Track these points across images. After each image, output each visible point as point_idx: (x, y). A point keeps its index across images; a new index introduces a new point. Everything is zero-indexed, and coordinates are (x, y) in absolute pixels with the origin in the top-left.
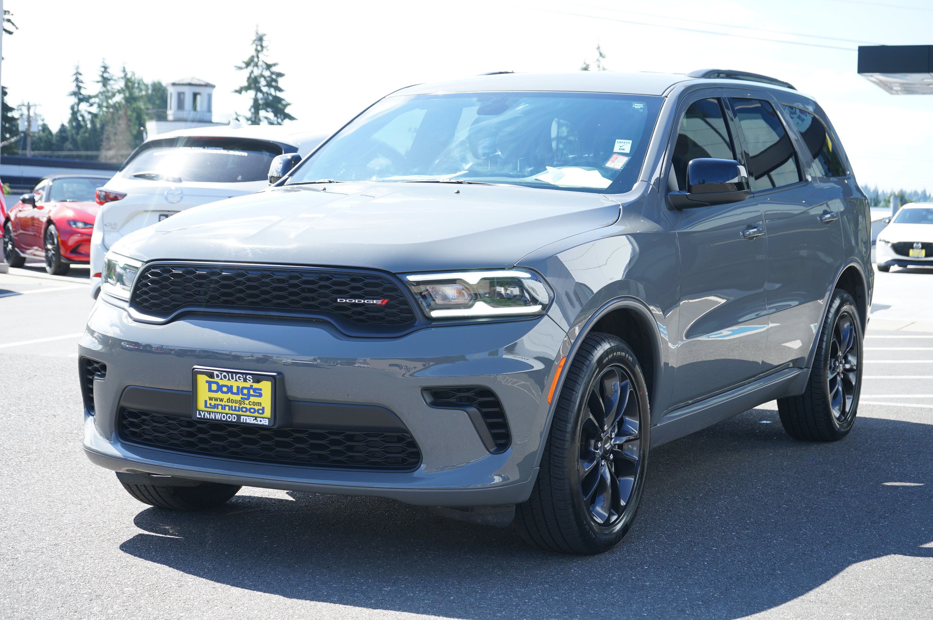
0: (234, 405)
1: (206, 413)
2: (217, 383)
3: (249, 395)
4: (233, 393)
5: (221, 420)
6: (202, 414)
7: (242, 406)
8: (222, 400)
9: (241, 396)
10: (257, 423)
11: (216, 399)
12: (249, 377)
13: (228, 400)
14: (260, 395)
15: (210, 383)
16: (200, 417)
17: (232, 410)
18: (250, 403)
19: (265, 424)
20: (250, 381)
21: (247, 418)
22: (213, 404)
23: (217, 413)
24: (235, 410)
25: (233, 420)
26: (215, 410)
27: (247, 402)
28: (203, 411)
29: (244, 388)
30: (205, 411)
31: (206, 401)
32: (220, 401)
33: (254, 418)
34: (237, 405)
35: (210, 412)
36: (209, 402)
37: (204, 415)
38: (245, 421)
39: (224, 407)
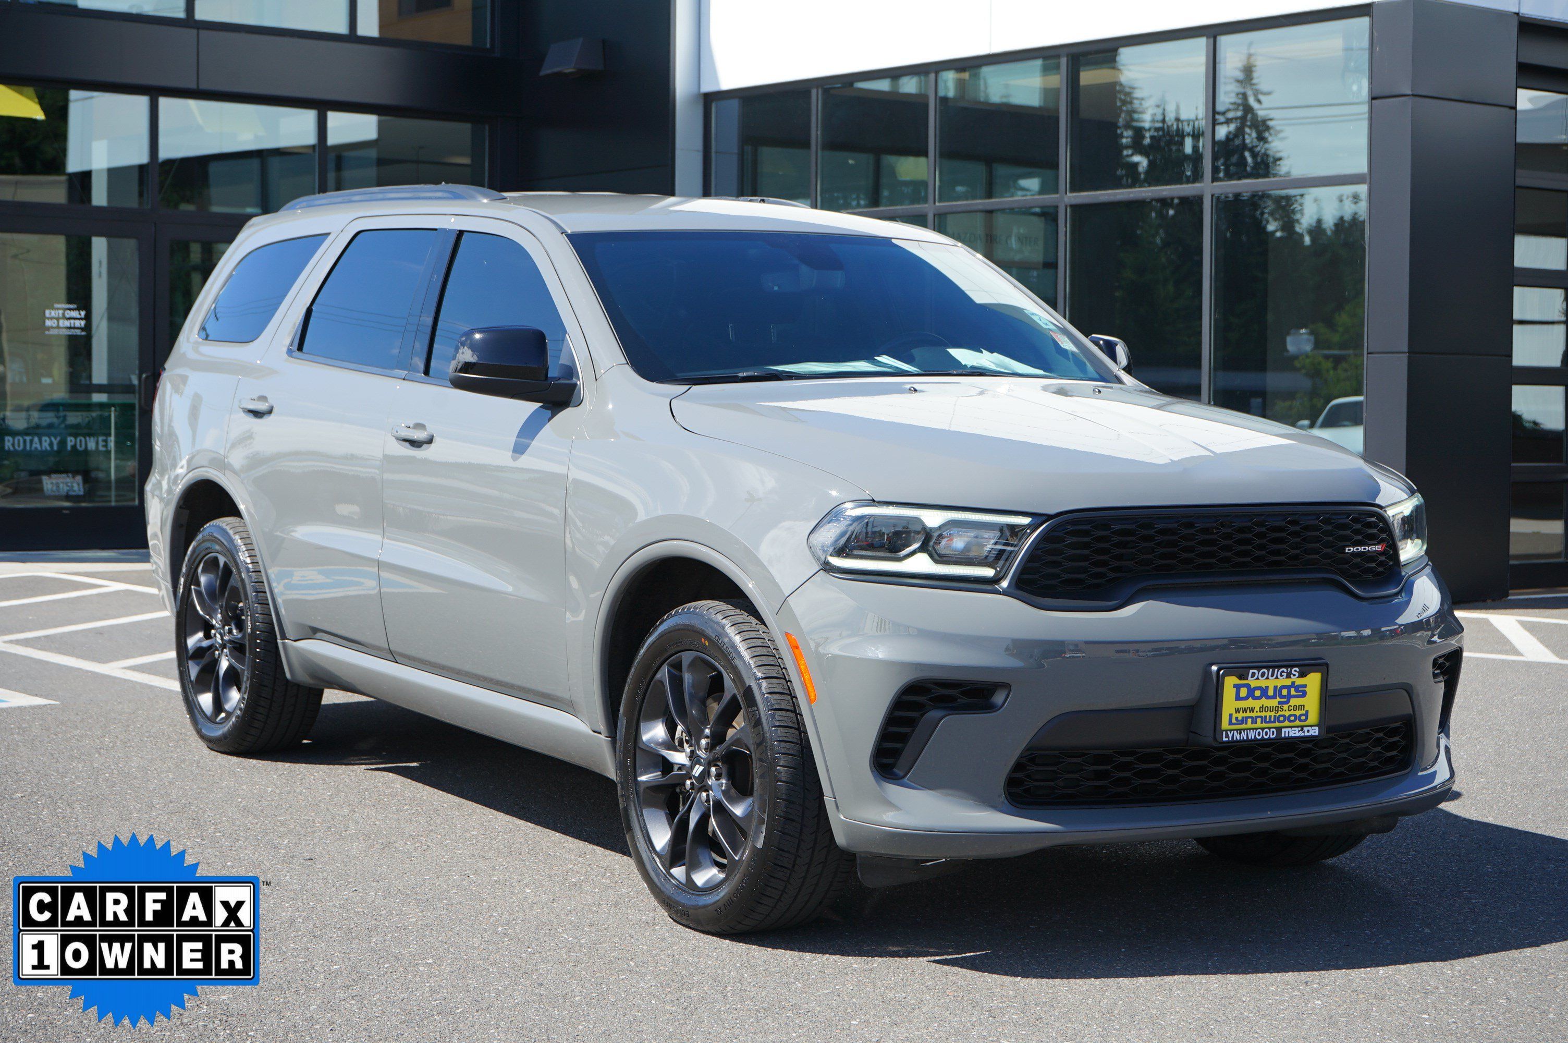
0: (1268, 714)
1: (1235, 732)
2: (1248, 686)
3: (1289, 696)
4: (1268, 697)
5: (1256, 740)
6: (1230, 735)
7: (1280, 713)
8: (1252, 710)
9: (1278, 699)
10: (1303, 734)
11: (1245, 710)
12: (1295, 671)
13: (1262, 709)
14: (1304, 694)
15: (1237, 687)
16: (1227, 739)
17: (1266, 722)
18: (1290, 708)
19: (1314, 734)
20: (1294, 675)
21: (1290, 729)
22: (1240, 718)
23: (1250, 729)
24: (1270, 722)
25: (1272, 737)
26: (1244, 726)
27: (1286, 707)
28: (1231, 731)
29: (1283, 687)
30: (1234, 730)
31: (1231, 716)
32: (1250, 712)
33: (1300, 729)
34: (1273, 714)
35: (1240, 730)
36: (1235, 715)
37: (1233, 737)
38: (1287, 735)
39: (1254, 720)
